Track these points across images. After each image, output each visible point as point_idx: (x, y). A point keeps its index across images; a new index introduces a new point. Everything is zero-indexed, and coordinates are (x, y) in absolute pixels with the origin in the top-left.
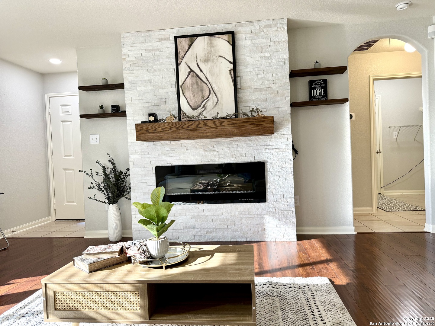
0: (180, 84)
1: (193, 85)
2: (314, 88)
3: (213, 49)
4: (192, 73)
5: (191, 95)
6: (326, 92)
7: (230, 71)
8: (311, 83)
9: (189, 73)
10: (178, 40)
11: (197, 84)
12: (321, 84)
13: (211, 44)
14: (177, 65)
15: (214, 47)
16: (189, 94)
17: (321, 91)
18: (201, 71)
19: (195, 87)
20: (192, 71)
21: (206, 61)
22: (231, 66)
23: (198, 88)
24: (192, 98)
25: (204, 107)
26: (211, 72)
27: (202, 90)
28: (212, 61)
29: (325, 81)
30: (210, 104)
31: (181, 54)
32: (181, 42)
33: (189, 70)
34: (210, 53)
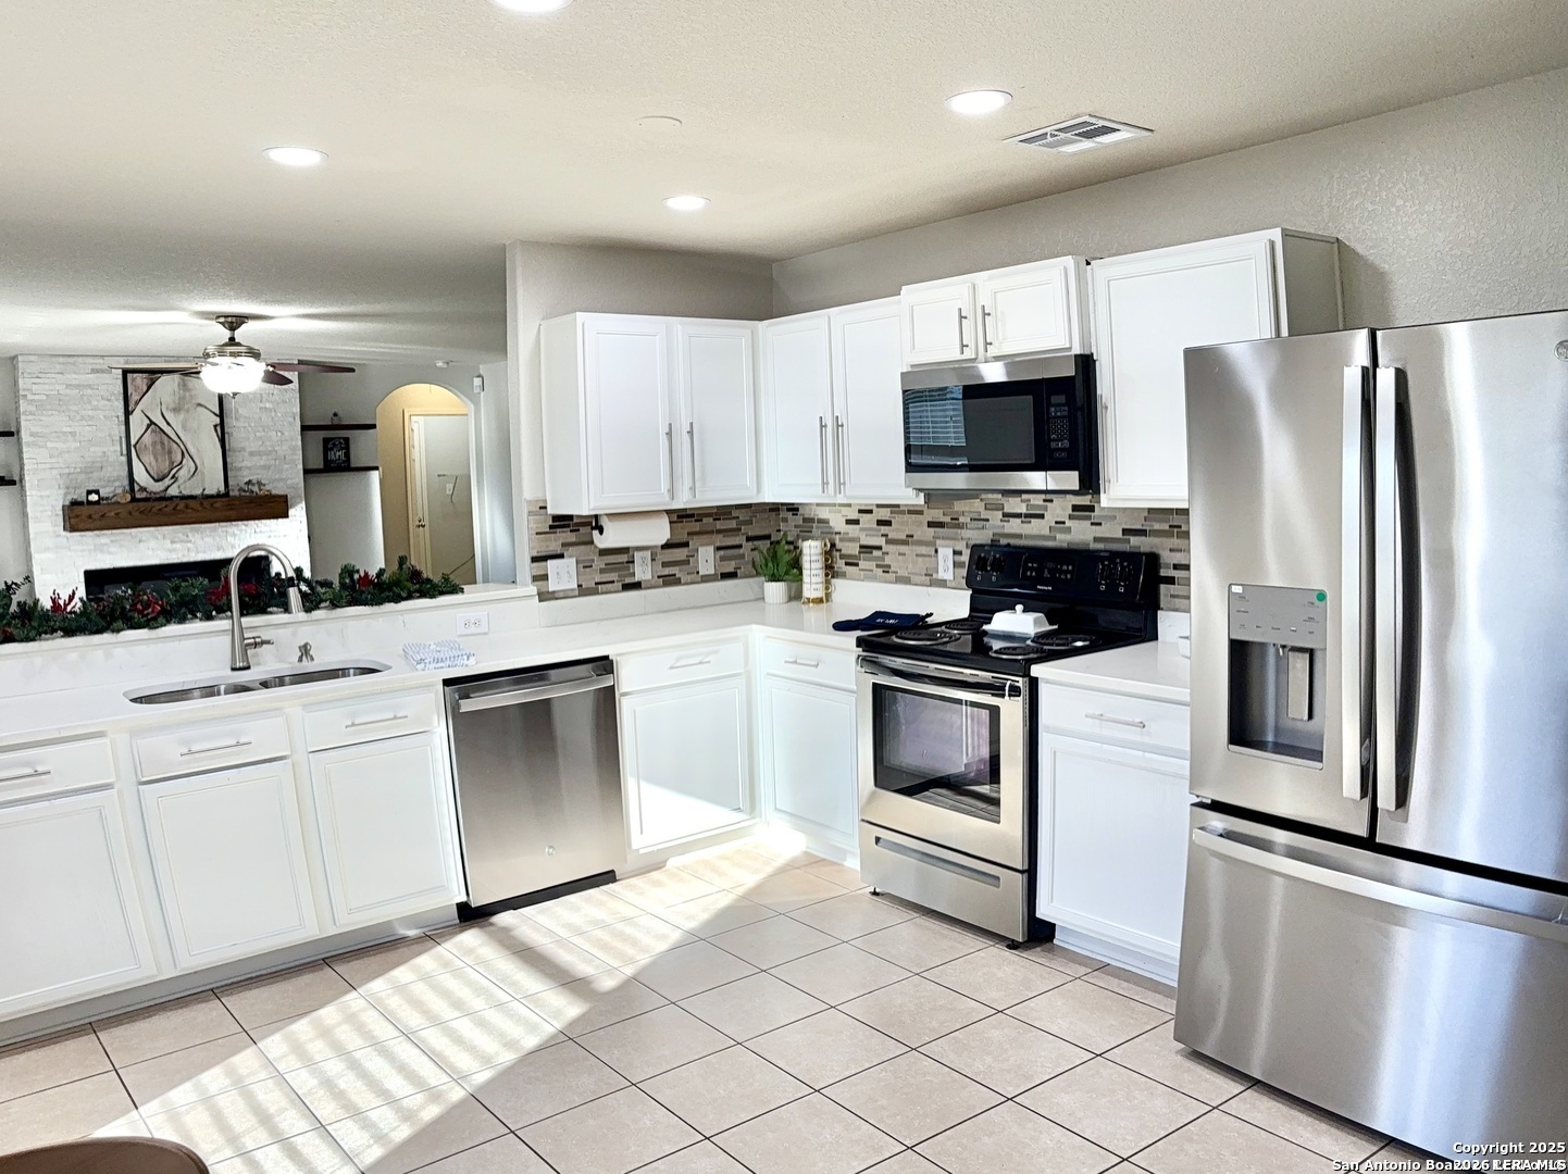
0: (133, 442)
1: (154, 444)
2: (332, 449)
3: (187, 394)
4: (153, 426)
5: (152, 458)
6: (347, 455)
7: (215, 426)
8: (326, 441)
9: (148, 426)
10: (129, 376)
11: (162, 443)
12: (341, 443)
13: (184, 386)
14: (128, 413)
15: (189, 390)
16: (148, 458)
17: (341, 453)
18: (168, 424)
19: (159, 447)
20: (152, 423)
21: (176, 410)
22: (218, 420)
23: (164, 448)
24: (154, 463)
25: (173, 477)
26: (184, 427)
27: (170, 452)
28: (188, 411)
29: (347, 440)
30: (183, 474)
31: (134, 397)
32: (133, 380)
33: (148, 422)
34: (182, 399)
